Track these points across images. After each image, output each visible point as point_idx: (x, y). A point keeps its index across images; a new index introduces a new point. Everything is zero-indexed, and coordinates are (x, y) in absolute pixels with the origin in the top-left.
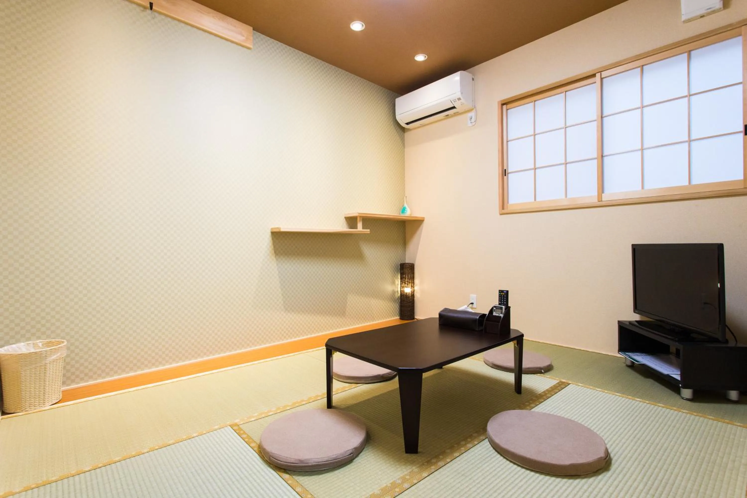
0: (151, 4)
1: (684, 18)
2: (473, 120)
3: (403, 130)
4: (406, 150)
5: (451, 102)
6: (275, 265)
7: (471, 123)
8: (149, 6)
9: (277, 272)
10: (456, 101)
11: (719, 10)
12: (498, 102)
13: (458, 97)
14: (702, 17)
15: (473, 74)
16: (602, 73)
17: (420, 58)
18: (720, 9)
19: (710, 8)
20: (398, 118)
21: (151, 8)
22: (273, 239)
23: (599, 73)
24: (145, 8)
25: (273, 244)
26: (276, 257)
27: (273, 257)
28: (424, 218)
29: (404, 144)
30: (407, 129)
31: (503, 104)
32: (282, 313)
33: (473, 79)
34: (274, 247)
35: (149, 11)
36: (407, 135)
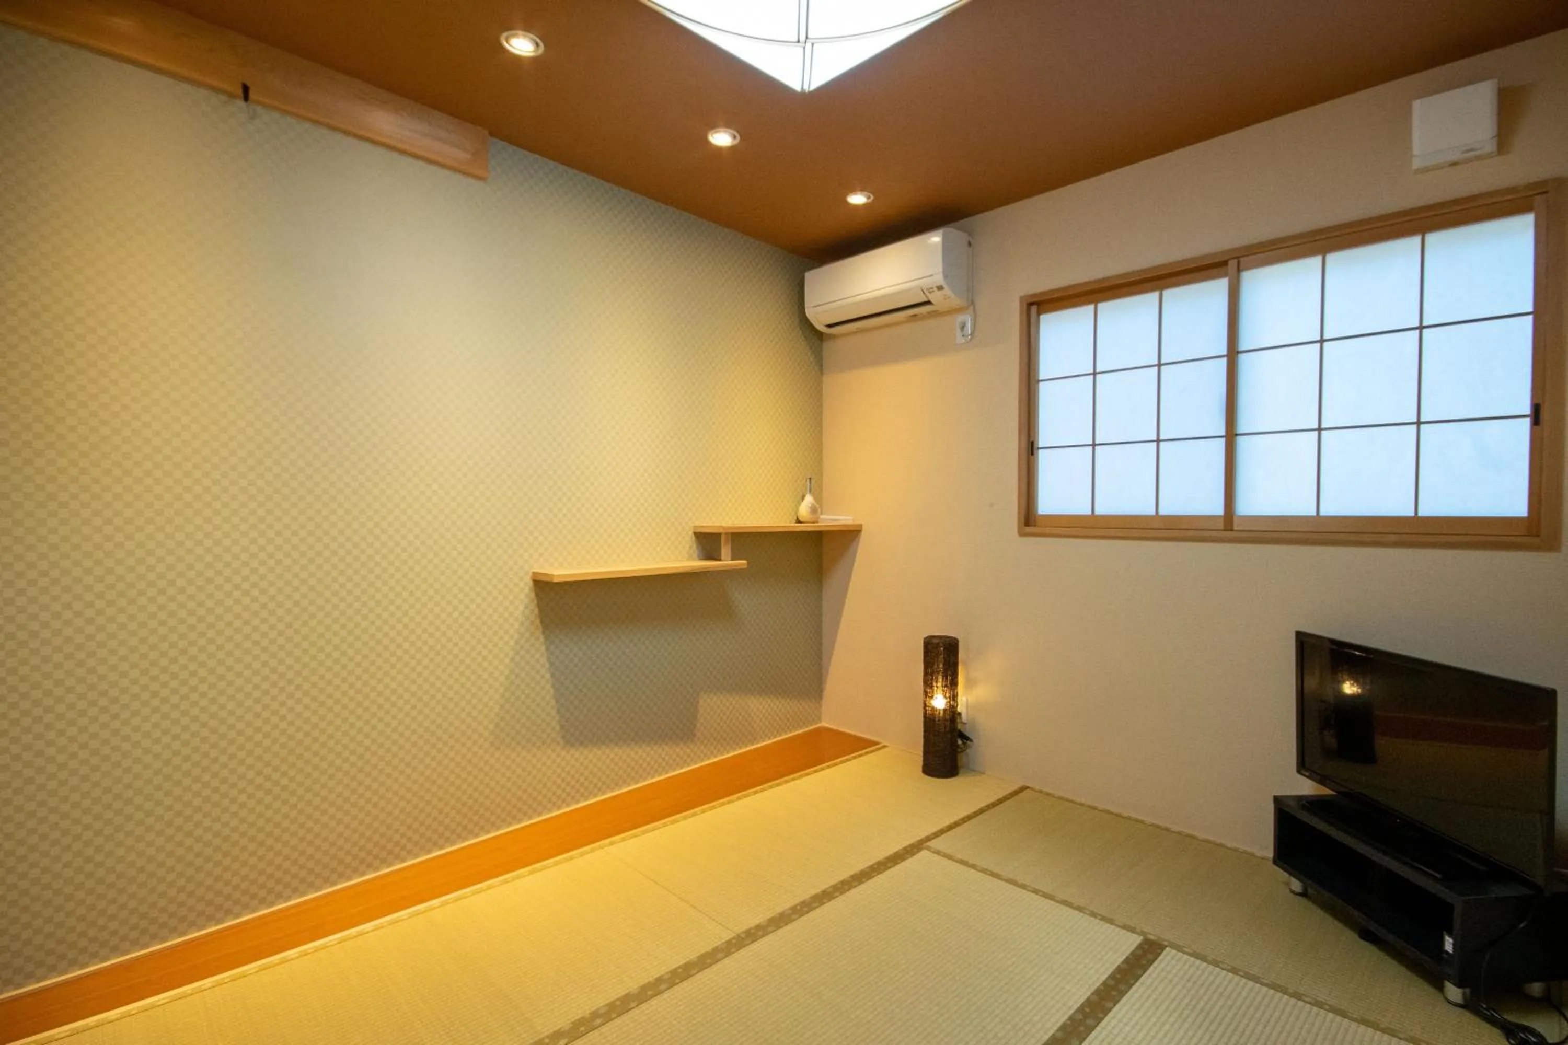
0: (246, 89)
1: (1417, 164)
2: (969, 329)
3: (820, 336)
4: (825, 379)
5: (924, 292)
6: (543, 648)
7: (963, 336)
8: (240, 92)
9: (547, 665)
10: (933, 291)
11: (1489, 156)
12: (1022, 298)
13: (938, 284)
14: (1454, 164)
15: (970, 233)
16: (1242, 259)
17: (857, 199)
18: (1492, 153)
19: (1472, 150)
20: (810, 313)
21: (246, 98)
22: (537, 595)
23: (1236, 261)
24: (231, 96)
25: (539, 605)
26: (544, 633)
27: (539, 633)
28: (861, 526)
29: (821, 366)
30: (826, 334)
31: (1030, 304)
32: (559, 749)
33: (970, 244)
34: (541, 611)
35: (241, 103)
36: (827, 346)
